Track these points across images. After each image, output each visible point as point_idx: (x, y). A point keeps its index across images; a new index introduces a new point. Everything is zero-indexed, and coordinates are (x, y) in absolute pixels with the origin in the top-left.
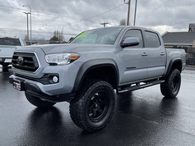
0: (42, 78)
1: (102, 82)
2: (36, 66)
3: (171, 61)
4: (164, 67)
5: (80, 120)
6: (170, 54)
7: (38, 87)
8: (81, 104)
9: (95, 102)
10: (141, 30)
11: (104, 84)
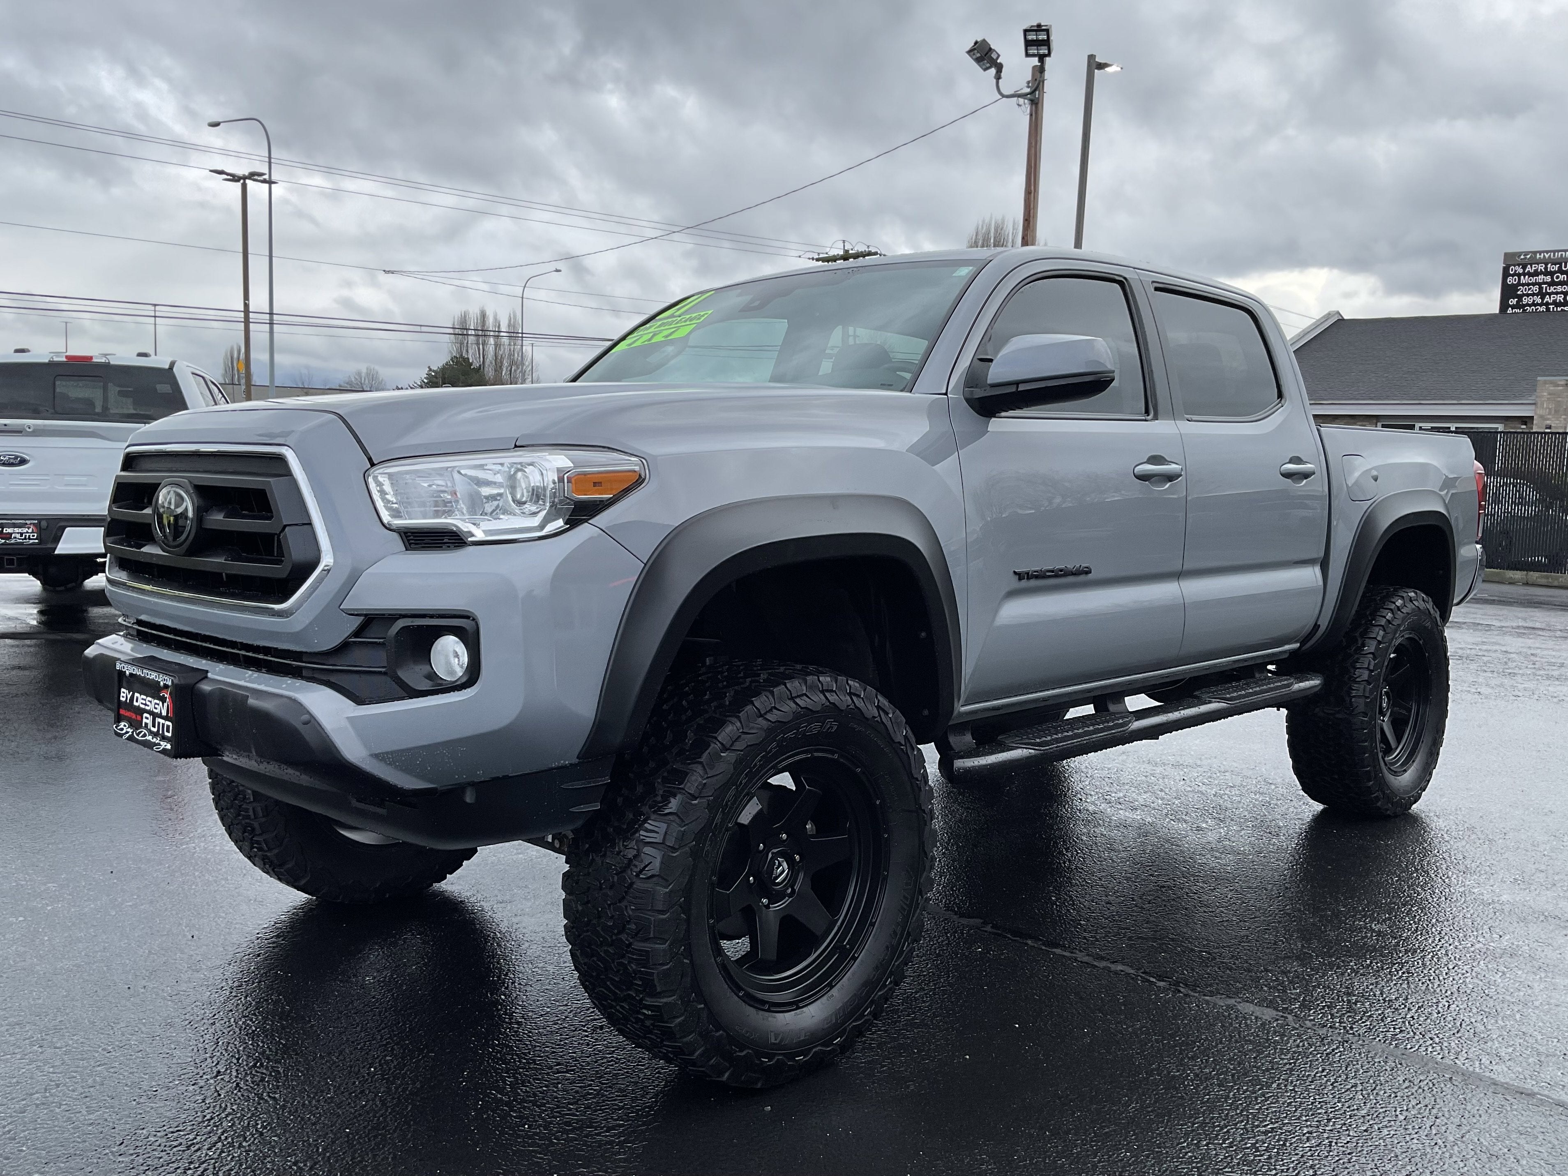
0: (344, 647)
1: (825, 679)
2: (296, 552)
3: (1367, 524)
4: (1311, 575)
5: (649, 988)
6: (1360, 468)
7: (312, 721)
8: (653, 859)
9: (772, 840)
10: (1122, 283)
11: (843, 700)
